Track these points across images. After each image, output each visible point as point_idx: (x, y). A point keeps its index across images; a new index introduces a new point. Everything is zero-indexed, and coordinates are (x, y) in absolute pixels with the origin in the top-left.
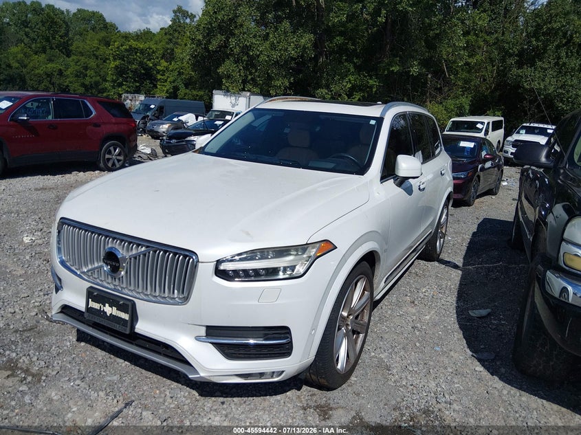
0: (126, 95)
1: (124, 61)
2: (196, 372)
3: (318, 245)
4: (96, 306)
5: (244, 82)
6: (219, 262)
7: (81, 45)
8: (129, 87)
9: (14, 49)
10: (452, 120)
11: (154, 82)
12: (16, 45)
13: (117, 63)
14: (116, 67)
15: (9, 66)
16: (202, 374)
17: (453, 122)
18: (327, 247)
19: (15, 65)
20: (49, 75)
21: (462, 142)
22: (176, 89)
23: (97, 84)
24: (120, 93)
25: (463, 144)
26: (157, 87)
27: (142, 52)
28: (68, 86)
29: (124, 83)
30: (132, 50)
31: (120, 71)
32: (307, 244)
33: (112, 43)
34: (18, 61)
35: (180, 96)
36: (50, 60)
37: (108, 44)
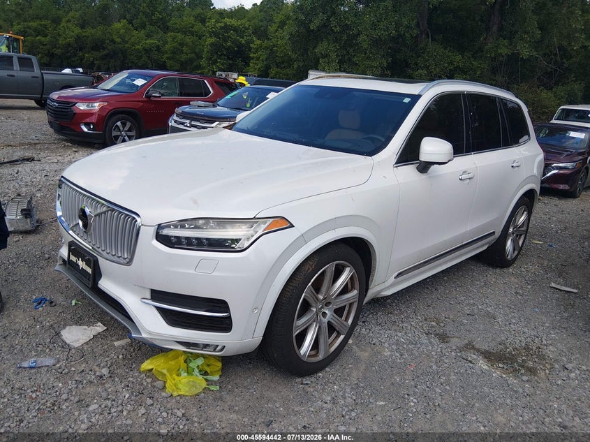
0: (220, 73)
1: (219, 38)
2: (139, 332)
3: (271, 220)
4: (73, 258)
5: (341, 62)
6: (160, 227)
7: (178, 21)
8: (222, 64)
9: (117, 25)
10: (562, 107)
11: (246, 60)
12: (119, 21)
13: (213, 40)
14: (212, 44)
15: (113, 41)
16: (144, 335)
17: (563, 109)
18: (282, 223)
19: (118, 40)
20: (147, 51)
21: (572, 132)
22: (268, 67)
23: (191, 61)
24: (215, 70)
25: (572, 134)
26: (249, 66)
27: (235, 30)
28: (165, 62)
29: (219, 60)
30: (227, 28)
31: (216, 48)
32: (254, 218)
33: (207, 20)
34: (120, 37)
35: (271, 75)
36: (148, 36)
37: (203, 21)
